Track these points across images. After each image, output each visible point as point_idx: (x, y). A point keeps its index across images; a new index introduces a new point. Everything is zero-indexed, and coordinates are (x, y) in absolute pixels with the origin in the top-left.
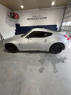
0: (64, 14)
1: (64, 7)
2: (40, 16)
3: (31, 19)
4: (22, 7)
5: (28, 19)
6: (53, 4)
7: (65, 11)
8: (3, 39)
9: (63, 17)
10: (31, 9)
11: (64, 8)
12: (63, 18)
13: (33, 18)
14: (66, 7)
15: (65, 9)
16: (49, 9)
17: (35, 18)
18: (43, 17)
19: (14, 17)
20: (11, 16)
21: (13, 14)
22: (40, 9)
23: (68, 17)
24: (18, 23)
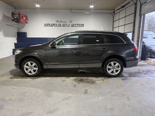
0: (113, 22)
1: (112, 12)
2: (71, 22)
3: (54, 25)
4: (38, 6)
5: (47, 25)
6: (92, 7)
9: (113, 26)
12: (113, 28)
13: (58, 23)
14: (114, 12)
17: (62, 24)
18: (78, 24)
19: (17, 21)
20: (14, 18)
21: (18, 16)
22: (71, 10)
23: (119, 27)
24: (23, 31)
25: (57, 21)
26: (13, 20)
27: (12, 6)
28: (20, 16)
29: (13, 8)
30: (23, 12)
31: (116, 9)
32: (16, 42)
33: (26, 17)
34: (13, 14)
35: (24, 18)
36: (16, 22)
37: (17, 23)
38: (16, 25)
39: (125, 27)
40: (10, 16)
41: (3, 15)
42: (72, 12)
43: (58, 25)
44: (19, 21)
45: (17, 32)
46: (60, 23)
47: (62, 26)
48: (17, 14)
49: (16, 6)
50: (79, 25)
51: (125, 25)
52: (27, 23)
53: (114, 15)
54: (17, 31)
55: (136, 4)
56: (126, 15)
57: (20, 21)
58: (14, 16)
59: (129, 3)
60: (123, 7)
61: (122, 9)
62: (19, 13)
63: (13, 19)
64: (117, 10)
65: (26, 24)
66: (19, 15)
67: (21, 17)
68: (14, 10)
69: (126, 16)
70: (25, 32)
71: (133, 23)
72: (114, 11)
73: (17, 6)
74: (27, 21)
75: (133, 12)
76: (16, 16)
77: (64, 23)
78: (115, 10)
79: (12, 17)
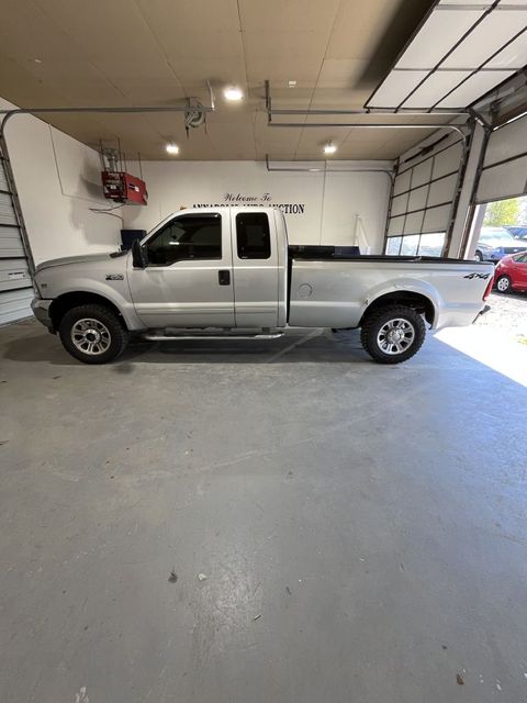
0: (392, 198)
1: (389, 166)
2: (267, 199)
4: (172, 150)
6: (330, 150)
7: (393, 186)
9: (390, 210)
10: (220, 160)
12: (389, 218)
13: (230, 203)
14: (396, 168)
15: (393, 175)
17: (240, 204)
18: (287, 206)
19: (119, 196)
20: (109, 188)
21: (118, 182)
22: (269, 163)
23: (407, 213)
24: (136, 225)
25: (229, 197)
26: (107, 196)
27: (102, 153)
28: (124, 184)
29: (106, 158)
30: (131, 168)
31: (403, 159)
33: (142, 185)
34: (106, 177)
35: (137, 189)
36: (116, 200)
37: (118, 204)
38: (118, 209)
39: (424, 216)
40: (99, 183)
41: (78, 178)
42: (270, 167)
44: (123, 196)
45: (122, 231)
46: (235, 203)
48: (117, 176)
49: (113, 150)
50: (289, 209)
51: (426, 209)
52: (145, 203)
53: (397, 175)
54: (119, 227)
55: (469, 139)
56: (431, 178)
57: (127, 198)
58: (110, 184)
59: (447, 136)
60: (426, 150)
61: (421, 158)
62: (122, 175)
63: (107, 191)
64: (406, 161)
65: (144, 207)
66: (121, 178)
67: (128, 185)
68: (108, 164)
69: (430, 182)
70: (142, 231)
71: (451, 202)
72: (395, 163)
73: (116, 152)
74: (145, 196)
75: (457, 167)
76: (113, 182)
77: (246, 203)
78: (398, 162)
79: (105, 184)
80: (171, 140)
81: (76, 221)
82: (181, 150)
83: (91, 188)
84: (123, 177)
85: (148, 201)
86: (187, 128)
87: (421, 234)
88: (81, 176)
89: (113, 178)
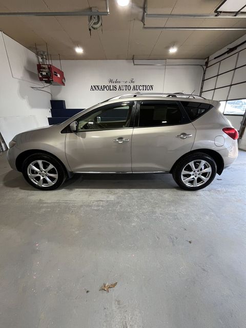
0: (203, 81)
1: (203, 62)
2: (132, 82)
3: (105, 87)
4: (79, 50)
5: (94, 88)
6: (173, 50)
7: (204, 73)
8: (4, 149)
9: (202, 88)
10: (106, 59)
11: (202, 66)
12: (201, 92)
13: (112, 84)
14: (207, 63)
15: (205, 67)
16: (159, 64)
17: (118, 85)
19: (48, 79)
20: (41, 74)
21: (47, 70)
22: (135, 61)
23: (215, 89)
24: (59, 97)
25: (111, 81)
26: (41, 79)
27: (37, 54)
28: (51, 72)
29: (40, 58)
30: (56, 64)
31: (212, 57)
32: (50, 116)
33: (62, 73)
34: (40, 67)
35: (59, 76)
36: (49, 82)
38: (48, 88)
39: (230, 90)
40: (36, 71)
41: (23, 68)
42: (135, 63)
43: (112, 88)
44: (51, 79)
45: (51, 101)
46: (114, 84)
47: (118, 89)
48: (46, 66)
49: (44, 53)
50: (144, 87)
51: (231, 85)
52: (64, 84)
53: (207, 67)
54: (49, 99)
56: (236, 66)
57: (52, 81)
58: (42, 71)
60: (231, 50)
61: (226, 55)
62: (49, 66)
63: (41, 76)
64: (215, 58)
65: (63, 86)
66: (49, 68)
67: (53, 73)
68: (41, 60)
69: (236, 69)
70: (62, 101)
72: (206, 60)
73: (46, 53)
74: (63, 80)
76: (44, 70)
77: (121, 84)
78: (208, 60)
79: (39, 72)
80: (78, 44)
81: (22, 94)
82: (84, 51)
83: (32, 75)
84: (50, 68)
85: (65, 83)
86: (90, 30)
87: (227, 101)
88: (25, 67)
89: (44, 68)
